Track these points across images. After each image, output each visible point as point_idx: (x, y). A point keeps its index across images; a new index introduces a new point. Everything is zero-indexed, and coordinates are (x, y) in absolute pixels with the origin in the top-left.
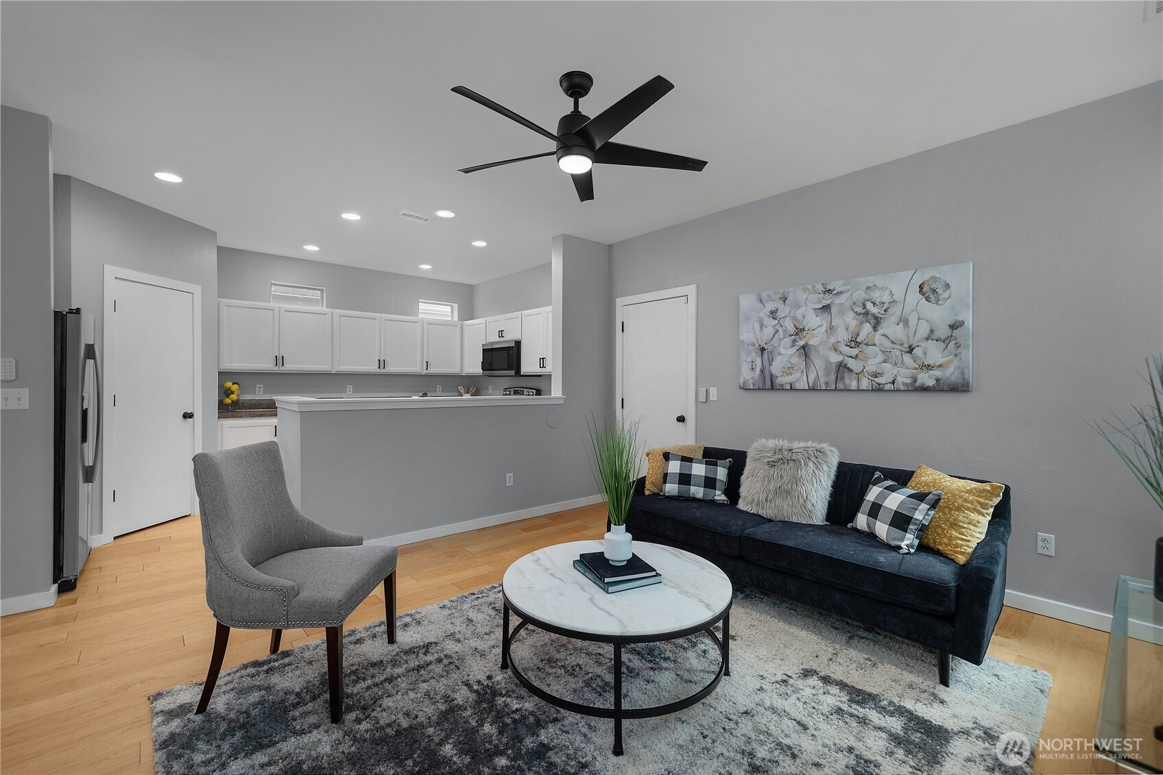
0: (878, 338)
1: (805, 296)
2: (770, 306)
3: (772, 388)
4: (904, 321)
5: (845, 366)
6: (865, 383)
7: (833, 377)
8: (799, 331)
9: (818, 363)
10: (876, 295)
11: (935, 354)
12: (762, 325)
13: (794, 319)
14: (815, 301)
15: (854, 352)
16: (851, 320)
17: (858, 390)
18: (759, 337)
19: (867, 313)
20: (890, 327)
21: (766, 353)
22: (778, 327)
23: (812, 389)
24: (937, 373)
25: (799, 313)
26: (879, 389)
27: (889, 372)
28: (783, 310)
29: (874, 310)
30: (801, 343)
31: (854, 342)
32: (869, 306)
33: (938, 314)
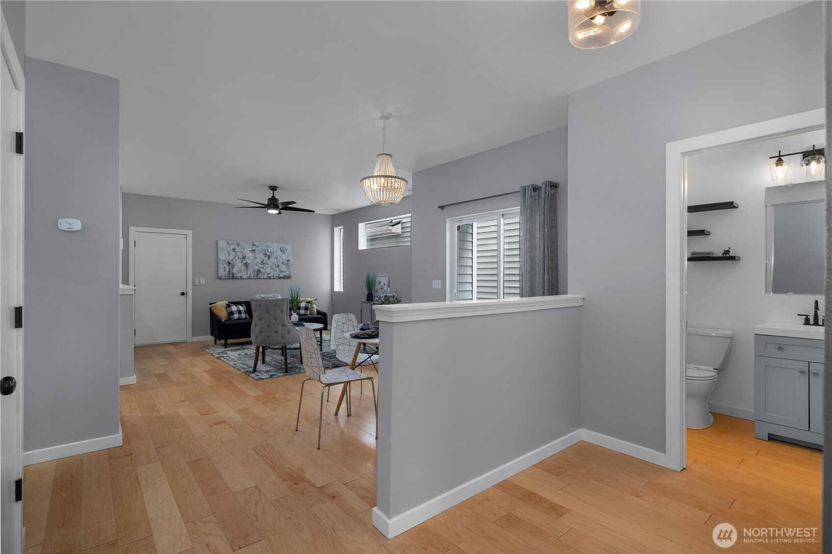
0: (269, 262)
1: (246, 245)
2: (232, 247)
3: (233, 278)
4: (276, 258)
5: (260, 271)
6: (266, 276)
7: (256, 274)
8: (244, 258)
9: (251, 270)
10: (269, 249)
11: (284, 268)
12: (229, 254)
13: (242, 253)
14: (249, 247)
15: (262, 266)
16: (261, 256)
17: (264, 278)
18: (227, 257)
19: (266, 254)
20: (273, 259)
21: (230, 265)
22: (236, 255)
23: (248, 278)
24: (284, 273)
25: (244, 251)
26: (269, 278)
27: (273, 273)
28: (238, 249)
29: (268, 253)
30: (245, 262)
31: (262, 263)
32: (267, 252)
33: (284, 257)
